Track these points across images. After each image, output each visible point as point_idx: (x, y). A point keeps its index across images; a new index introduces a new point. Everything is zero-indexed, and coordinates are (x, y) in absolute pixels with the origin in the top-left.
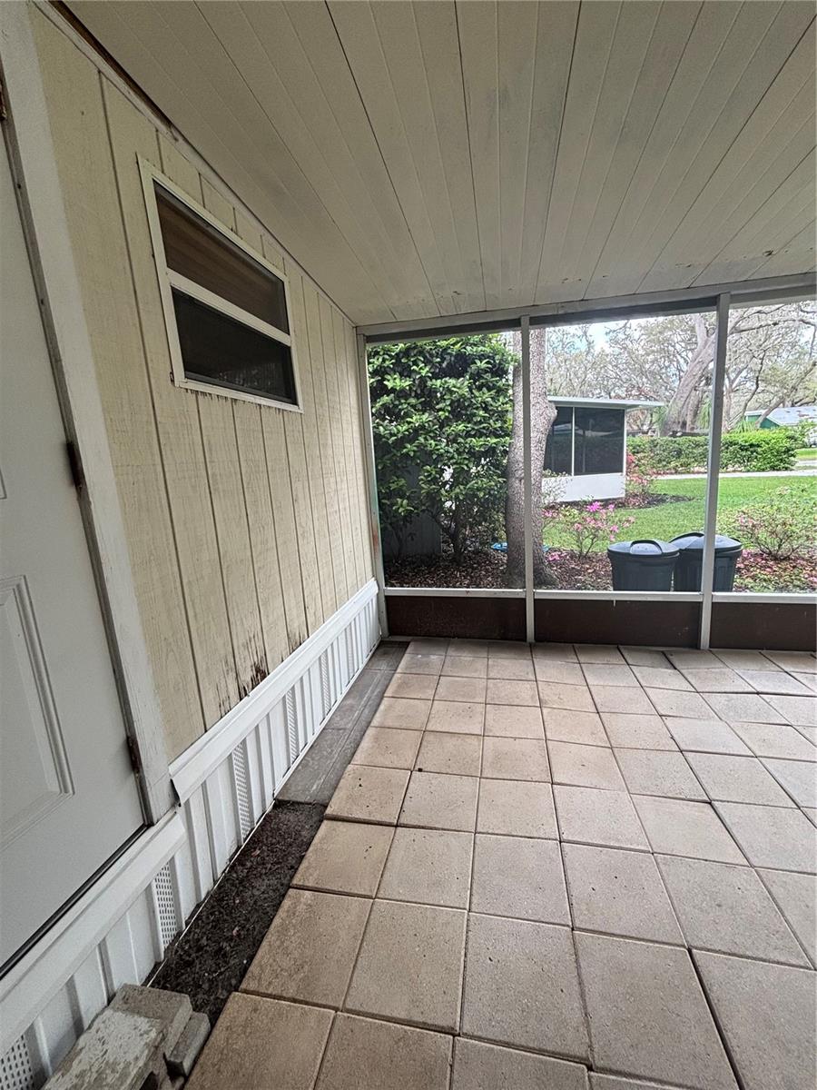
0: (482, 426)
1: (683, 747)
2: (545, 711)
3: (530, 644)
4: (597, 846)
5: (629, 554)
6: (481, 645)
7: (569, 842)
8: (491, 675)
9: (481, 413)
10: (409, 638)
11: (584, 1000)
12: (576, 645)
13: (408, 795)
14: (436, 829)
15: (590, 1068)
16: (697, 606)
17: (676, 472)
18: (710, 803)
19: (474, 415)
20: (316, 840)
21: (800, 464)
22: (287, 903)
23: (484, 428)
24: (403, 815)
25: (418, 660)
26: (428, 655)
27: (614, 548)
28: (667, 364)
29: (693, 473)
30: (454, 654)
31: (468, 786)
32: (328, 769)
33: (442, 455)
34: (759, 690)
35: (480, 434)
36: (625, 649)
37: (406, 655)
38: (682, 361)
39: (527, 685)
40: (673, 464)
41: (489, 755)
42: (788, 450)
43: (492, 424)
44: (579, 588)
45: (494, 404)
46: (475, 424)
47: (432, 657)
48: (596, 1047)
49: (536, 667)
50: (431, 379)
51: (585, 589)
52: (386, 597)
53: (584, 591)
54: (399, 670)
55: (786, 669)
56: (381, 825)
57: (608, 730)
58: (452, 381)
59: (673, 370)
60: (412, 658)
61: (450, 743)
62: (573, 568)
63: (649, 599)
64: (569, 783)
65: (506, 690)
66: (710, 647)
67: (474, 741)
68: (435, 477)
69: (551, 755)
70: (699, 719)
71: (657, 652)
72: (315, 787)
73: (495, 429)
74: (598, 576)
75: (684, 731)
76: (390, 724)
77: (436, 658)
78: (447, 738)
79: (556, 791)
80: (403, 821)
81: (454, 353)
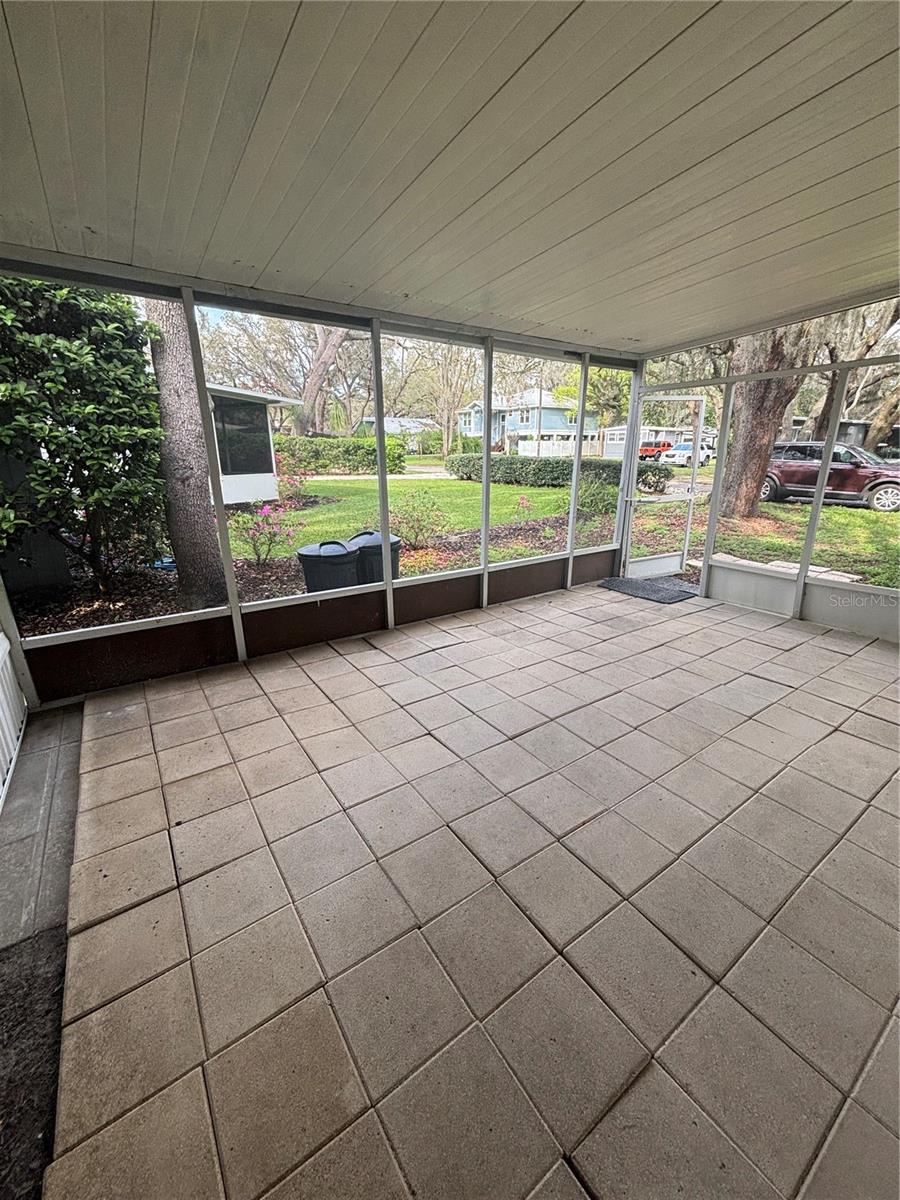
0: (121, 410)
1: (402, 704)
2: (286, 717)
3: (244, 662)
4: (372, 798)
5: (320, 556)
6: (189, 678)
7: (351, 807)
8: (215, 704)
9: (118, 392)
10: (81, 697)
11: (402, 896)
12: (290, 651)
13: (176, 852)
14: (226, 864)
15: (419, 928)
16: (383, 593)
17: (318, 474)
18: (429, 734)
19: (107, 394)
20: (71, 963)
21: (408, 468)
22: (69, 1044)
23: (124, 413)
24: (180, 873)
25: (108, 717)
26: (121, 708)
27: (304, 551)
28: (290, 357)
29: (333, 474)
30: (157, 697)
31: (241, 812)
32: (35, 889)
33: (63, 445)
34: (434, 647)
35: (119, 421)
36: (336, 643)
37: (86, 719)
38: (303, 357)
39: (259, 701)
40: (313, 466)
41: (249, 776)
42: (400, 456)
43: (136, 408)
44: (268, 597)
45: (134, 384)
46: (110, 406)
47: (128, 709)
48: (419, 914)
49: (259, 681)
50: (21, 331)
51: (274, 597)
52: (26, 652)
53: (274, 600)
54: (85, 738)
55: (444, 628)
56: (158, 896)
57: (346, 713)
58: (61, 343)
59: (296, 364)
60: (98, 720)
61: (200, 785)
62: (255, 578)
63: (356, 593)
64: (332, 765)
65: (241, 712)
66: (395, 625)
67: (228, 770)
68: (58, 477)
69: (309, 751)
70: (405, 680)
71: (358, 639)
72: (24, 918)
73: (141, 416)
74: (282, 582)
75: (400, 693)
76: (110, 799)
77: (133, 708)
78: (193, 782)
79: (325, 777)
80: (183, 877)
81: (58, 301)
